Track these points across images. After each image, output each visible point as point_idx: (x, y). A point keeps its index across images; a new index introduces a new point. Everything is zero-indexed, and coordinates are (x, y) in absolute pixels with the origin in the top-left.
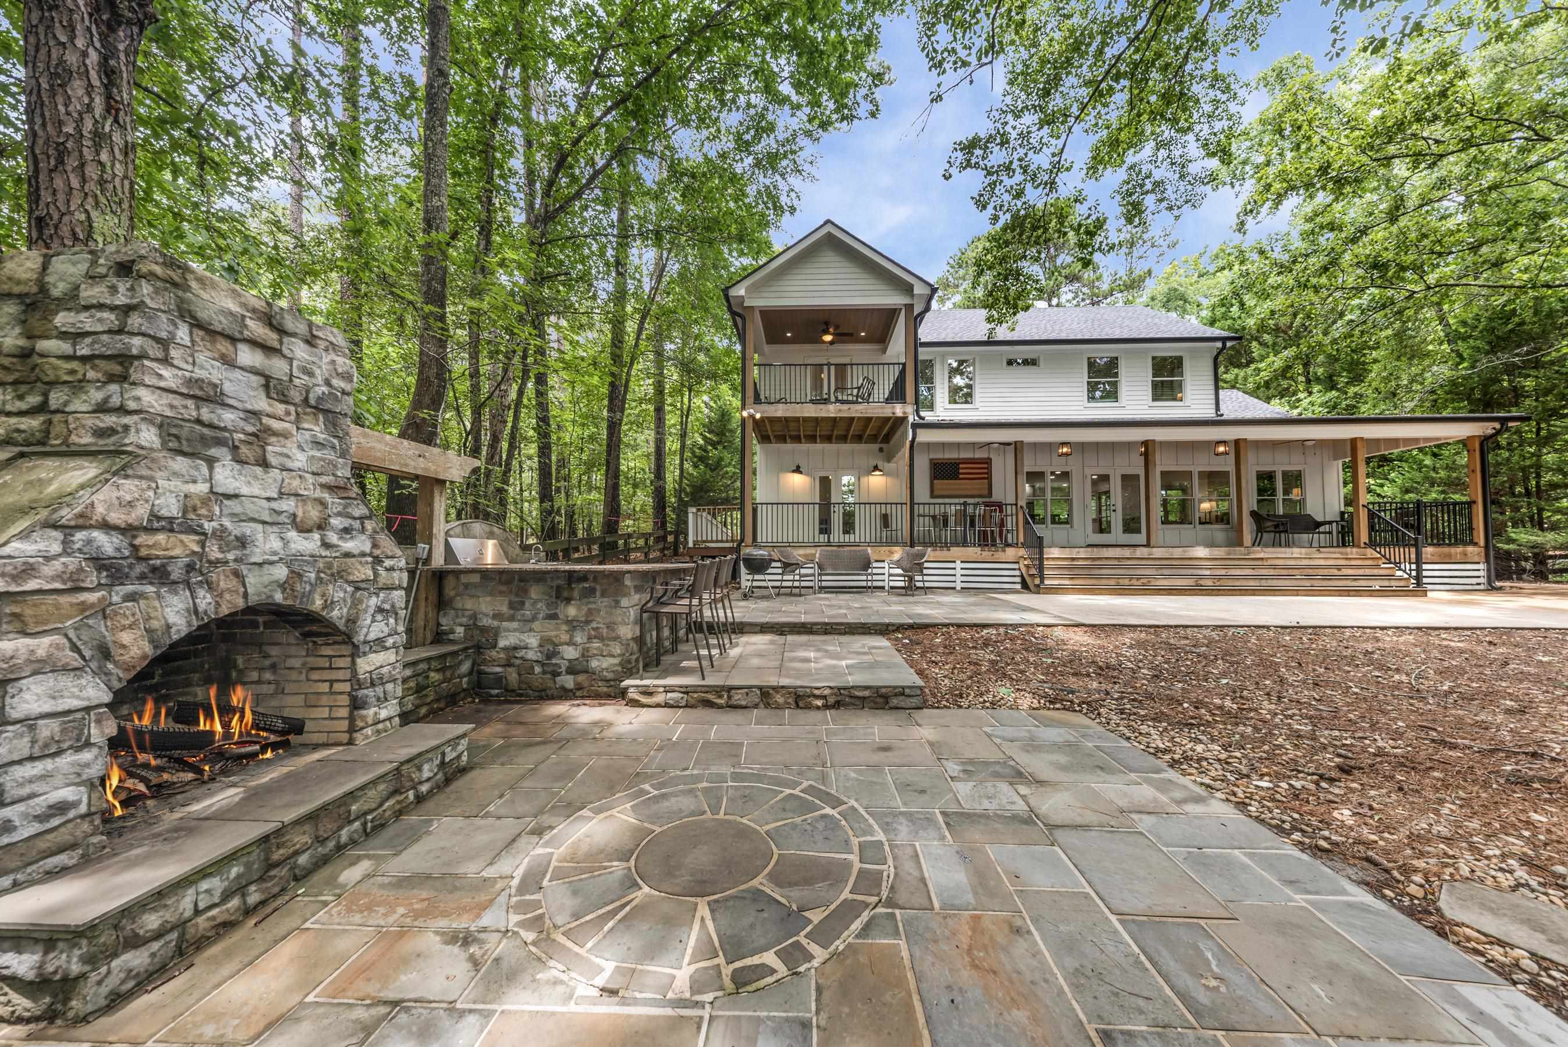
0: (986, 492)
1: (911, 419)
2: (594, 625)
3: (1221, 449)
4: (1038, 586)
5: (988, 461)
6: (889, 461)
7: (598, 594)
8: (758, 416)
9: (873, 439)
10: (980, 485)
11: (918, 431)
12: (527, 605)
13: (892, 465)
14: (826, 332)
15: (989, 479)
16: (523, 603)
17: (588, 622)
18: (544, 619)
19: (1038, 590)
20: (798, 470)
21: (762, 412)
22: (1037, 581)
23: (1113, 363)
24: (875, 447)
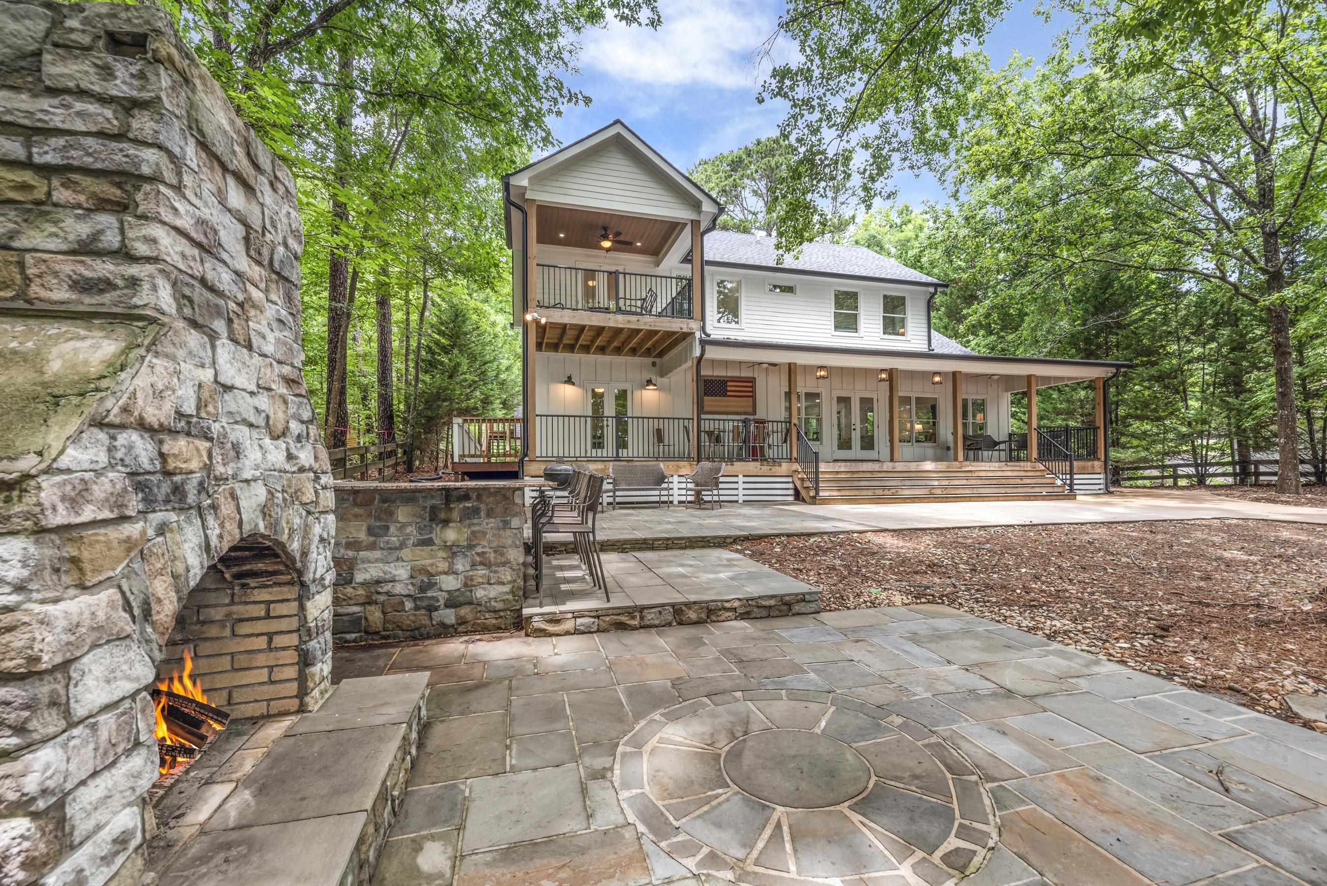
0: (750, 410)
1: (698, 335)
2: (479, 550)
3: (937, 379)
4: (814, 497)
5: (752, 380)
6: (662, 376)
7: (483, 514)
8: (543, 321)
9: (648, 353)
10: (744, 403)
11: (708, 348)
12: (392, 529)
13: (665, 380)
14: (605, 237)
15: (753, 397)
16: (387, 528)
17: (471, 547)
18: (414, 545)
19: (814, 501)
20: (569, 381)
21: (547, 317)
22: (812, 493)
23: (854, 296)
24: (649, 360)
